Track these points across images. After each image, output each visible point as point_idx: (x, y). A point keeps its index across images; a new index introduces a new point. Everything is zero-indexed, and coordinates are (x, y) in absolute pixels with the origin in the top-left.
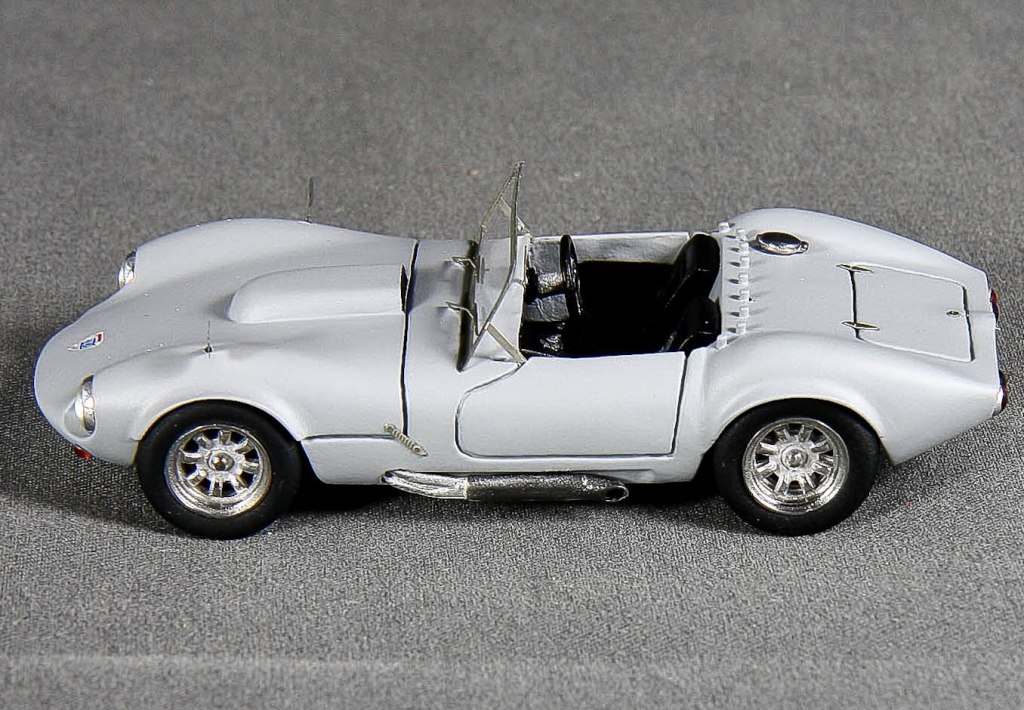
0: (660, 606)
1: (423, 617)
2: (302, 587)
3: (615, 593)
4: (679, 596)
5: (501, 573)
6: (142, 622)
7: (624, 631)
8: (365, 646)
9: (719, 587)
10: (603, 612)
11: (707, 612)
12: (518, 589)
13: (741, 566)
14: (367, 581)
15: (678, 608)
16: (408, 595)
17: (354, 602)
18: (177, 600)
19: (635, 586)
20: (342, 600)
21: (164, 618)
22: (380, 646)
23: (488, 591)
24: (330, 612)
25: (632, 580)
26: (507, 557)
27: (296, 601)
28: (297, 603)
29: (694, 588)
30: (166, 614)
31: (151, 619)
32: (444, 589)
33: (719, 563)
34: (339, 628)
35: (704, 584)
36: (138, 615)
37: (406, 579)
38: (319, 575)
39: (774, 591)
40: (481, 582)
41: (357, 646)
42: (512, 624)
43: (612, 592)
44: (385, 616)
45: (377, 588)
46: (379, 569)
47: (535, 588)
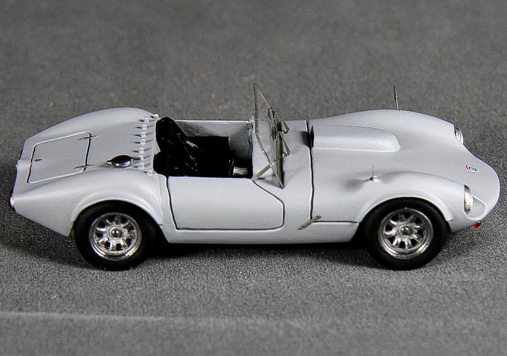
0: (291, 290)
1: (174, 296)
2: (114, 281)
3: (269, 284)
4: (300, 285)
5: (213, 274)
6: (35, 296)
7: (274, 303)
8: (146, 310)
9: (321, 280)
10: (263, 295)
11: (314, 293)
12: (221, 283)
13: (332, 270)
14: (146, 279)
15: (300, 291)
16: (166, 285)
17: (140, 288)
18: (52, 285)
19: (279, 281)
20: (134, 288)
21: (46, 294)
22: (153, 310)
23: (206, 284)
24: (128, 294)
25: (277, 278)
26: (216, 266)
27: (111, 289)
28: (112, 290)
29: (308, 280)
30: (47, 292)
31: (39, 295)
32: (185, 282)
33: (321, 269)
34: (132, 301)
35: (313, 278)
36: (33, 293)
37: (166, 277)
38: (123, 276)
39: (348, 281)
40: (203, 279)
41: (141, 309)
42: (218, 300)
43: (267, 284)
44: (155, 296)
45: (151, 282)
46: (152, 273)
47: (229, 282)
